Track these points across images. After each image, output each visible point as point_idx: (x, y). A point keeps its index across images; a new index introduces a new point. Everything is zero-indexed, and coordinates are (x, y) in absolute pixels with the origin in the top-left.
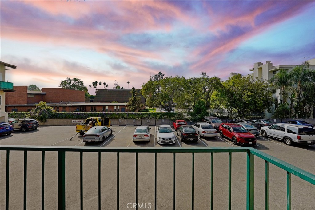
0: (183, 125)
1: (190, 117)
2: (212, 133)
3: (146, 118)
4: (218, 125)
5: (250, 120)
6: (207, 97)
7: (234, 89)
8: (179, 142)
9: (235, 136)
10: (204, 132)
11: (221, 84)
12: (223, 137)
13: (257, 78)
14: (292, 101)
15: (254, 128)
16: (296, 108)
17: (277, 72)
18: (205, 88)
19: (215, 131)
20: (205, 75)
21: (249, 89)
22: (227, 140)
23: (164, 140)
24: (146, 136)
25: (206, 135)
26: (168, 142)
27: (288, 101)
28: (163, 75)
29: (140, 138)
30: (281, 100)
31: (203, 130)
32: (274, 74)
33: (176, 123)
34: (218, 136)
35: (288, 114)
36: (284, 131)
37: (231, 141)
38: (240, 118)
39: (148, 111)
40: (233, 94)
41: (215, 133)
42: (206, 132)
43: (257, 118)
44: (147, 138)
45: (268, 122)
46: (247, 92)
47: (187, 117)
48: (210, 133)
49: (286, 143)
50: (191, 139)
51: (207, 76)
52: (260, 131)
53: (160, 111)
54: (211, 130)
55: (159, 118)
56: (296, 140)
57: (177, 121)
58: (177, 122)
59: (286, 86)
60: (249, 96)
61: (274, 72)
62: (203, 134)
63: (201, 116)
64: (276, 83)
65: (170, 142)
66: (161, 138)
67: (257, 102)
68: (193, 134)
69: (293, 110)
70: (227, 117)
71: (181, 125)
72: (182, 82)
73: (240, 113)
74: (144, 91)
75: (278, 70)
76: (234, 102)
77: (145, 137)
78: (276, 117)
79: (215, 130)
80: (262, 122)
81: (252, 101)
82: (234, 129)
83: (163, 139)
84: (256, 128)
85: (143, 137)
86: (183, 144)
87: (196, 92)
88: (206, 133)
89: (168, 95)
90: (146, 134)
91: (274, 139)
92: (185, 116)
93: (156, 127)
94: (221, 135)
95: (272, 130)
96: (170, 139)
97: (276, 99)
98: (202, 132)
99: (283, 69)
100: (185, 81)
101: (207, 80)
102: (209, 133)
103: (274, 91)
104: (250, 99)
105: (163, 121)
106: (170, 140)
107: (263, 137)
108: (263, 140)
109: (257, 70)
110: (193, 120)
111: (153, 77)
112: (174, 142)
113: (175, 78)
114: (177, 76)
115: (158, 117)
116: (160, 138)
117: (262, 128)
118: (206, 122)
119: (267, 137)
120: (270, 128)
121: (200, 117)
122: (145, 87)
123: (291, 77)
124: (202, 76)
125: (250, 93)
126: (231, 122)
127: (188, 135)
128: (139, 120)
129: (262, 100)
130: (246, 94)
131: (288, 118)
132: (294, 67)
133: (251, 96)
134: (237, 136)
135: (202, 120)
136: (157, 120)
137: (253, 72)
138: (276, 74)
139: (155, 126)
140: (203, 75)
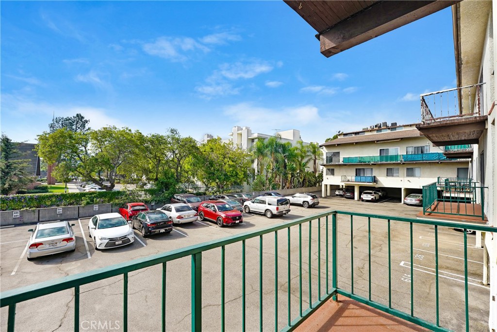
0: (142, 210)
1: (149, 197)
2: (191, 216)
3: (51, 205)
4: (196, 205)
5: (231, 196)
6: (177, 165)
7: (213, 156)
8: (139, 240)
9: (220, 216)
10: (179, 217)
11: (197, 149)
12: (205, 220)
13: (238, 145)
14: (267, 172)
15: (238, 204)
16: (270, 180)
17: (255, 140)
18: (174, 152)
19: (195, 214)
20: (175, 133)
21: (230, 158)
22: (210, 223)
23: (110, 242)
24: (68, 240)
25: (182, 221)
26: (120, 242)
27: (264, 173)
28: (86, 121)
29: (52, 247)
30: (258, 172)
31: (178, 214)
32: (252, 142)
33: (127, 208)
34: (199, 221)
35: (264, 186)
36: (265, 204)
37: (216, 223)
38: (220, 193)
39: (47, 192)
40: (211, 164)
41: (195, 216)
42: (182, 216)
43: (237, 192)
44: (71, 245)
45: (249, 196)
46: (228, 161)
47: (143, 196)
48: (189, 216)
49: (267, 217)
50: (162, 231)
51: (178, 135)
52: (243, 206)
53: (79, 189)
54: (189, 213)
55: (88, 203)
56: (275, 212)
57: (129, 205)
58: (129, 207)
59: (263, 156)
60: (230, 166)
61: (253, 140)
62: (178, 219)
63: (169, 194)
64: (255, 152)
65: (124, 242)
66: (105, 239)
67: (238, 174)
68: (165, 222)
69: (268, 182)
70: (205, 194)
71: (138, 210)
72: (137, 139)
73: (219, 187)
74: (47, 150)
75: (256, 138)
76: (213, 174)
77: (65, 242)
78: (255, 190)
79: (194, 212)
80: (243, 196)
81: (233, 173)
82: (219, 208)
83: (111, 239)
84: (240, 204)
85: (58, 245)
86: (147, 241)
87: (159, 157)
88: (182, 218)
89: (109, 161)
90: (67, 236)
91: (256, 214)
92: (141, 196)
93: (79, 221)
94: (201, 218)
95: (255, 204)
96: (125, 237)
97: (254, 170)
98: (177, 218)
99: (261, 139)
100: (141, 138)
101: (178, 140)
102: (186, 217)
103: (253, 161)
104: (231, 169)
105: (96, 207)
106: (124, 239)
107: (246, 213)
108: (247, 217)
109: (236, 135)
110: (155, 201)
111: (60, 123)
112: (132, 241)
113: (122, 131)
114: (127, 129)
115: (85, 202)
116: (101, 239)
117: (245, 203)
118: (177, 202)
119: (250, 213)
120: (253, 202)
121: (167, 196)
122: (51, 141)
123: (267, 148)
124: (169, 133)
125: (231, 163)
126: (210, 199)
127: (157, 225)
128: (34, 211)
129: (243, 171)
130: (227, 163)
131: (263, 190)
132: (269, 137)
133: (233, 166)
134: (223, 215)
135: (171, 200)
136: (83, 207)
137: (232, 137)
138: (255, 143)
139: (77, 219)
140: (172, 133)
